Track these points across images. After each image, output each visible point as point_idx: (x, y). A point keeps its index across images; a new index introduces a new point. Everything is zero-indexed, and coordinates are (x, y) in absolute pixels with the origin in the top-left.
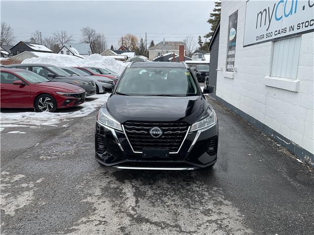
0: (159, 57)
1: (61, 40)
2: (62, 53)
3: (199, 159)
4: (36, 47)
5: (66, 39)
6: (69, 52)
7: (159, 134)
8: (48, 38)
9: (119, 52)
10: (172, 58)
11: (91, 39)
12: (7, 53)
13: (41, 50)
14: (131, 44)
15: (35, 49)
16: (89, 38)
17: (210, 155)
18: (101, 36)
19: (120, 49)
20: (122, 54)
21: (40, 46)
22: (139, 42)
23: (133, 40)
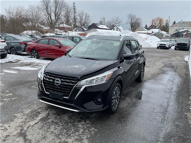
0: (176, 32)
1: (116, 22)
2: (114, 30)
3: (84, 105)
4: (101, 26)
5: (119, 21)
6: (117, 29)
7: (59, 84)
8: (109, 21)
9: (149, 29)
10: (186, 33)
11: (133, 21)
12: (86, 30)
13: (103, 28)
14: (159, 23)
15: (100, 27)
16: (132, 20)
17: (97, 104)
18: (139, 19)
19: (150, 27)
20: (150, 30)
21: (103, 26)
22: (165, 22)
23: (161, 21)
